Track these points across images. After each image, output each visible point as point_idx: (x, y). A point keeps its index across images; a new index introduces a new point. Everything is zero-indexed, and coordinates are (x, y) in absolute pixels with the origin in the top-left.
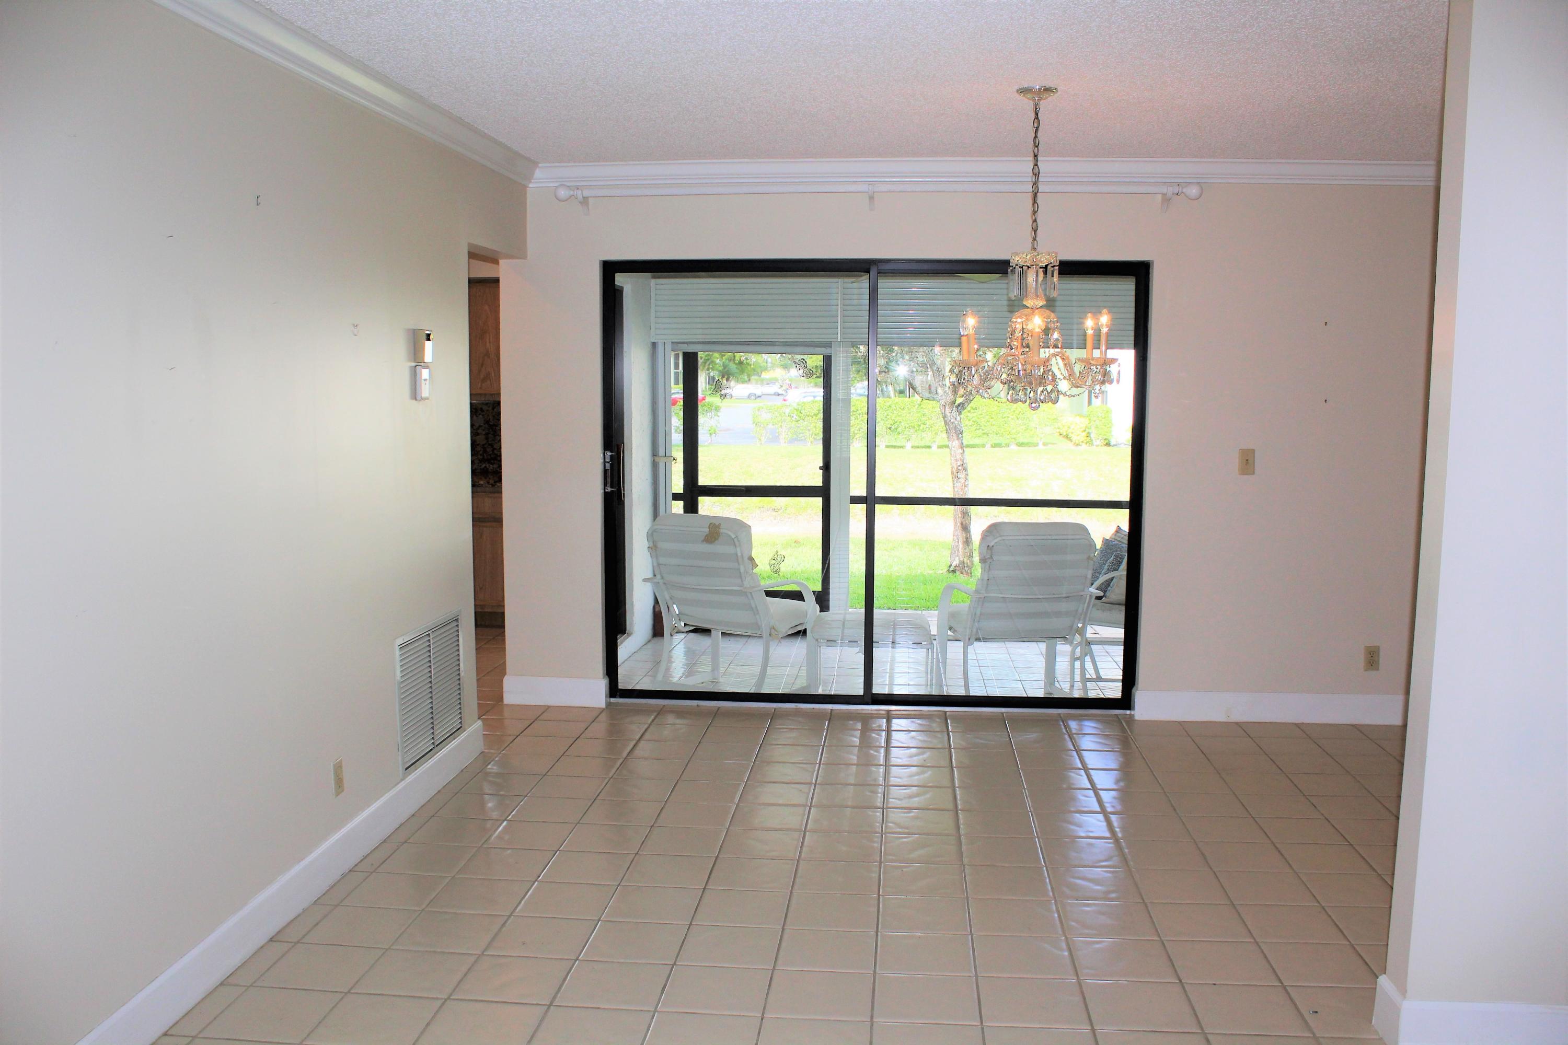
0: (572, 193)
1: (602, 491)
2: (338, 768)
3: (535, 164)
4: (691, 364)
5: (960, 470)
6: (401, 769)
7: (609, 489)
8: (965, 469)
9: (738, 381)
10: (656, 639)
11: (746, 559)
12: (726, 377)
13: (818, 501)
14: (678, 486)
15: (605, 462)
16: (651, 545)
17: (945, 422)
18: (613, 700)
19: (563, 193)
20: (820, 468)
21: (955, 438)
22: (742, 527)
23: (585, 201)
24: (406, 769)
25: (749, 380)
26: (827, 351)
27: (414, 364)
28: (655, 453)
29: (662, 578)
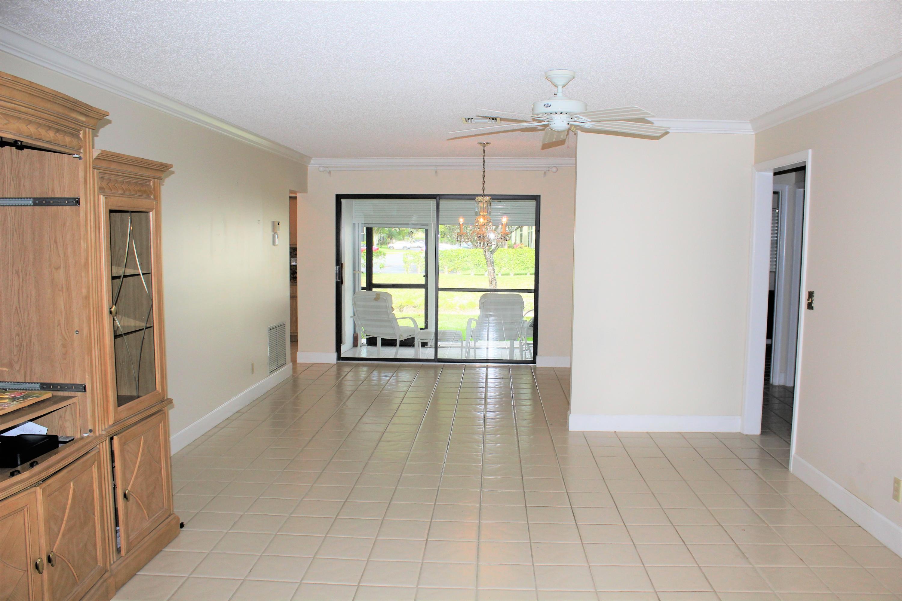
0: (325, 169)
1: (335, 281)
2: (253, 365)
3: (310, 158)
4: (369, 232)
5: (493, 280)
6: (268, 372)
7: (338, 280)
8: (495, 280)
9: (397, 239)
10: (354, 348)
11: (390, 307)
12: (390, 237)
13: (423, 290)
14: (364, 284)
15: (336, 270)
16: (354, 303)
17: (486, 258)
18: (339, 361)
19: (321, 169)
20: (424, 276)
21: (490, 265)
22: (390, 296)
23: (330, 172)
24: (270, 372)
25: (404, 239)
26: (427, 227)
27: (274, 233)
28: (354, 270)
29: (358, 316)
